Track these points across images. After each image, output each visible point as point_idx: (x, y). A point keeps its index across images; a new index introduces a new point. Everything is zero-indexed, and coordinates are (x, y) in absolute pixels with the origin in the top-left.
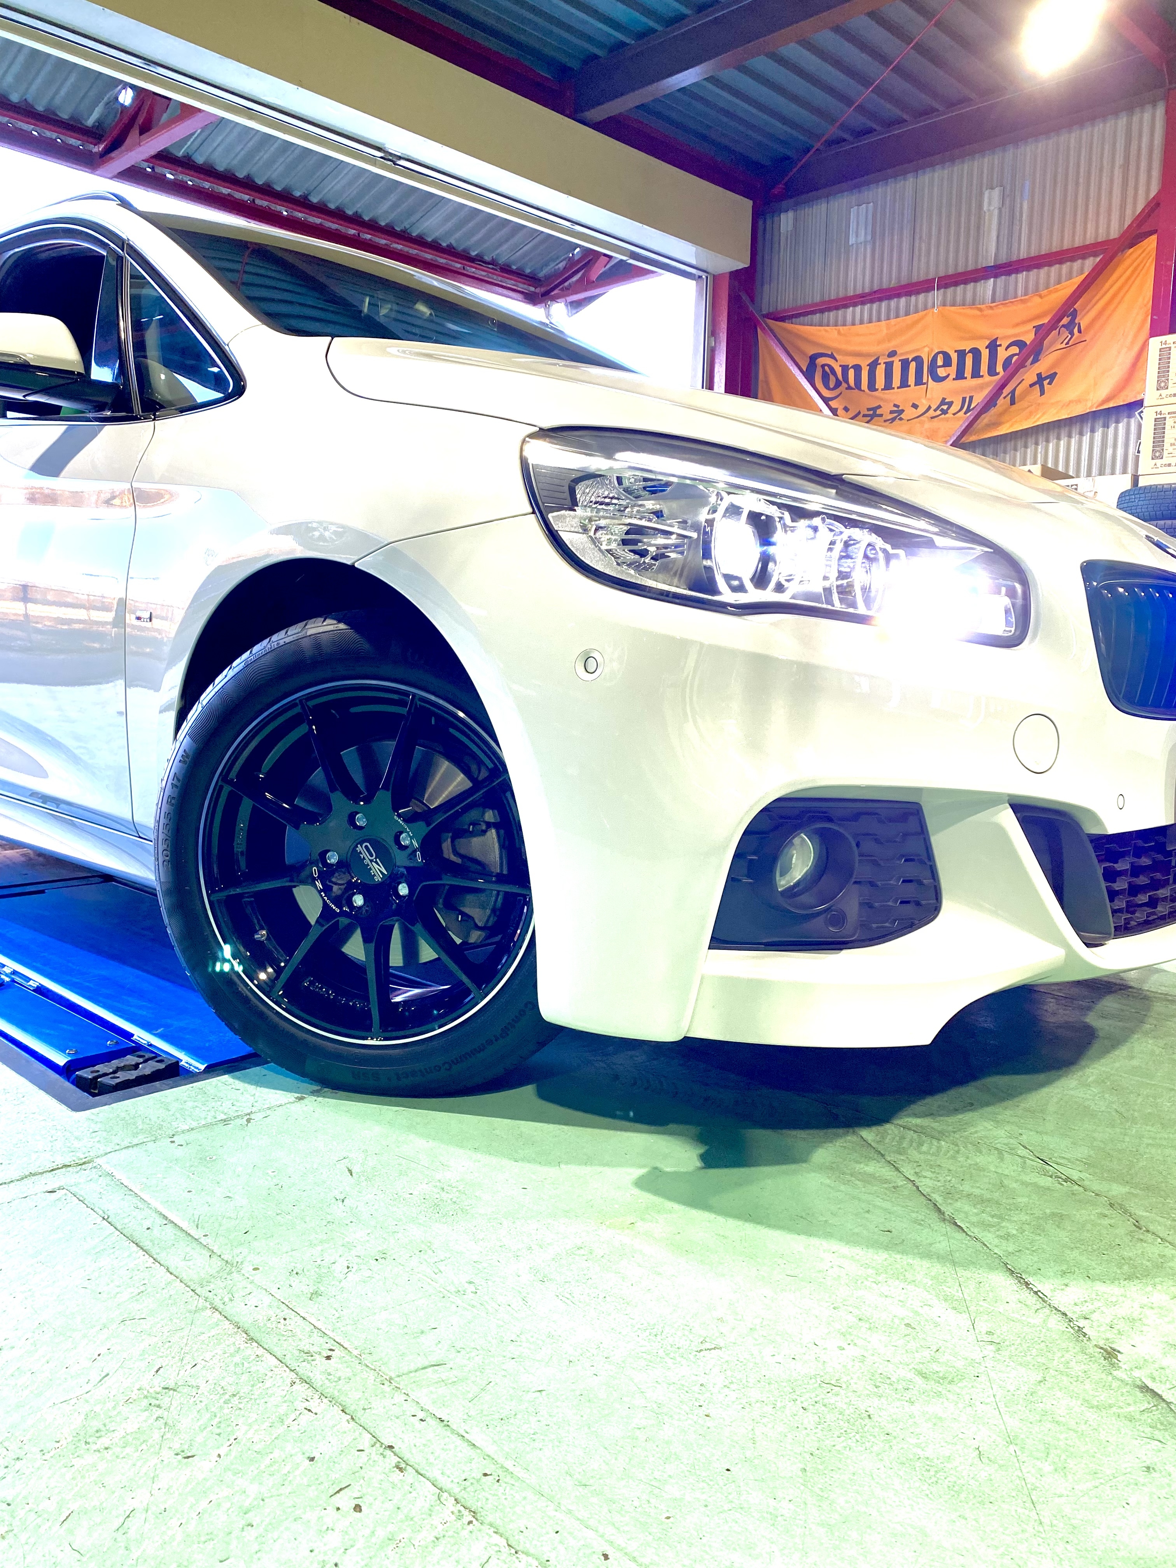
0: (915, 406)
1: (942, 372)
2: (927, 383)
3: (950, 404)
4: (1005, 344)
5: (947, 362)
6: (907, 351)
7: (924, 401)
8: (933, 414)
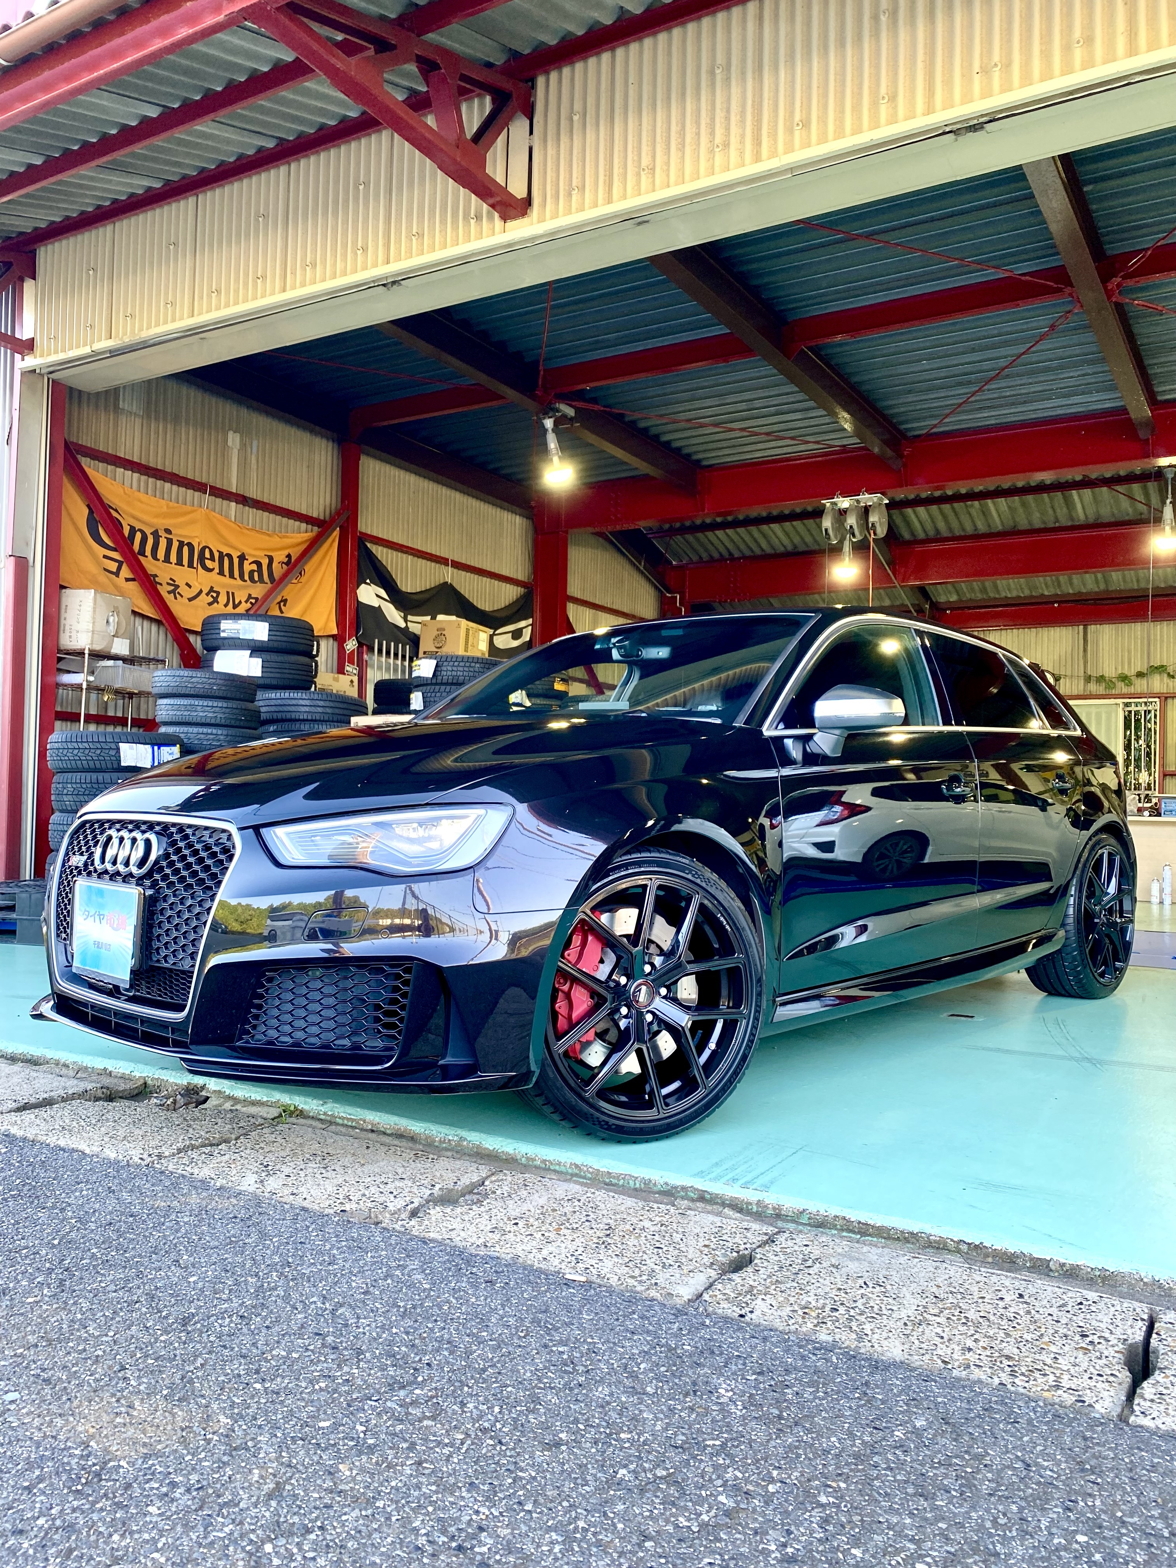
0: (190, 587)
1: (209, 563)
2: (197, 569)
3: (218, 593)
4: (251, 560)
5: (212, 559)
6: (181, 533)
7: (197, 585)
8: (205, 599)
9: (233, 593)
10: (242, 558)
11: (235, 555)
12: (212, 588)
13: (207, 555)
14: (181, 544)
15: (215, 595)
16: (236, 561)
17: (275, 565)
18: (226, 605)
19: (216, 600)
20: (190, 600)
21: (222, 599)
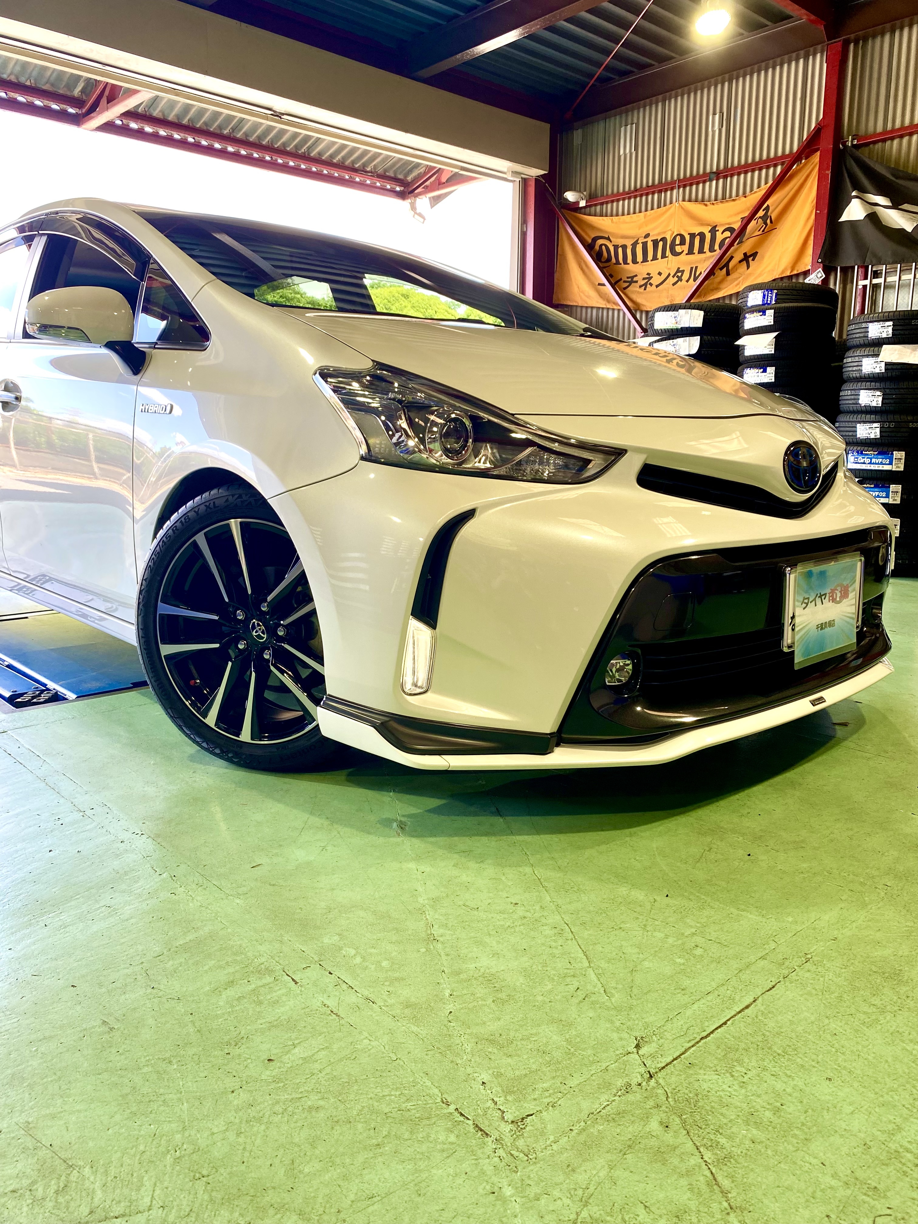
0: (660, 274)
1: (678, 249)
2: (669, 257)
3: (683, 272)
4: (721, 230)
5: (683, 242)
6: (657, 234)
7: (666, 270)
8: (672, 280)
9: (696, 267)
10: (713, 231)
11: (706, 230)
12: (679, 268)
13: (678, 242)
14: (655, 243)
15: (679, 274)
16: (708, 236)
18: (687, 281)
19: (680, 279)
20: (657, 286)
21: (686, 276)
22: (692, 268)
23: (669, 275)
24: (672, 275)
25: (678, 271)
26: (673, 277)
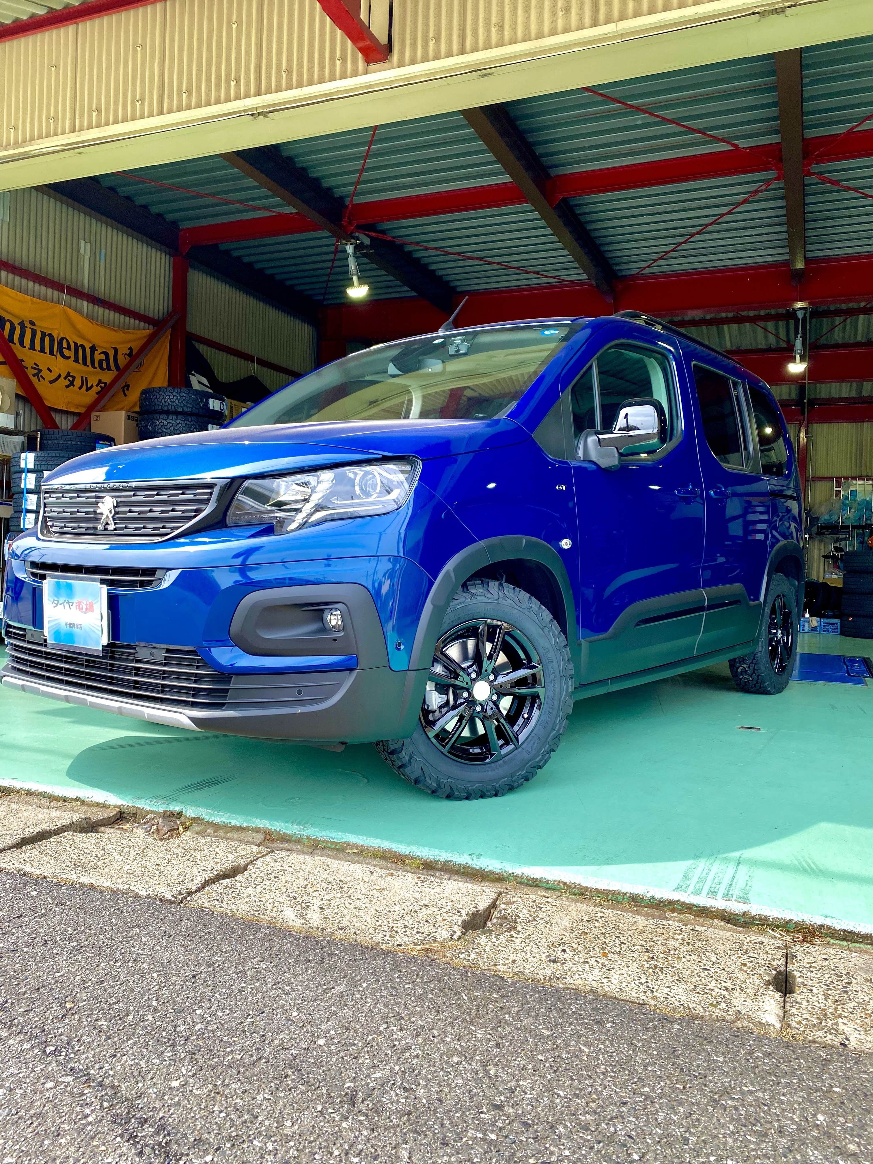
0: (50, 371)
1: (66, 352)
2: (56, 356)
3: (74, 378)
4: (100, 351)
5: (69, 348)
6: (42, 325)
7: (57, 370)
8: (63, 382)
9: (86, 378)
10: (93, 349)
11: (88, 346)
12: (69, 373)
13: (65, 345)
14: (44, 335)
15: (71, 379)
16: (88, 351)
17: (120, 357)
18: (80, 388)
19: (72, 384)
20: (51, 382)
21: (78, 382)
22: (82, 377)
23: (60, 376)
24: (63, 376)
25: (69, 374)
26: (65, 378)
